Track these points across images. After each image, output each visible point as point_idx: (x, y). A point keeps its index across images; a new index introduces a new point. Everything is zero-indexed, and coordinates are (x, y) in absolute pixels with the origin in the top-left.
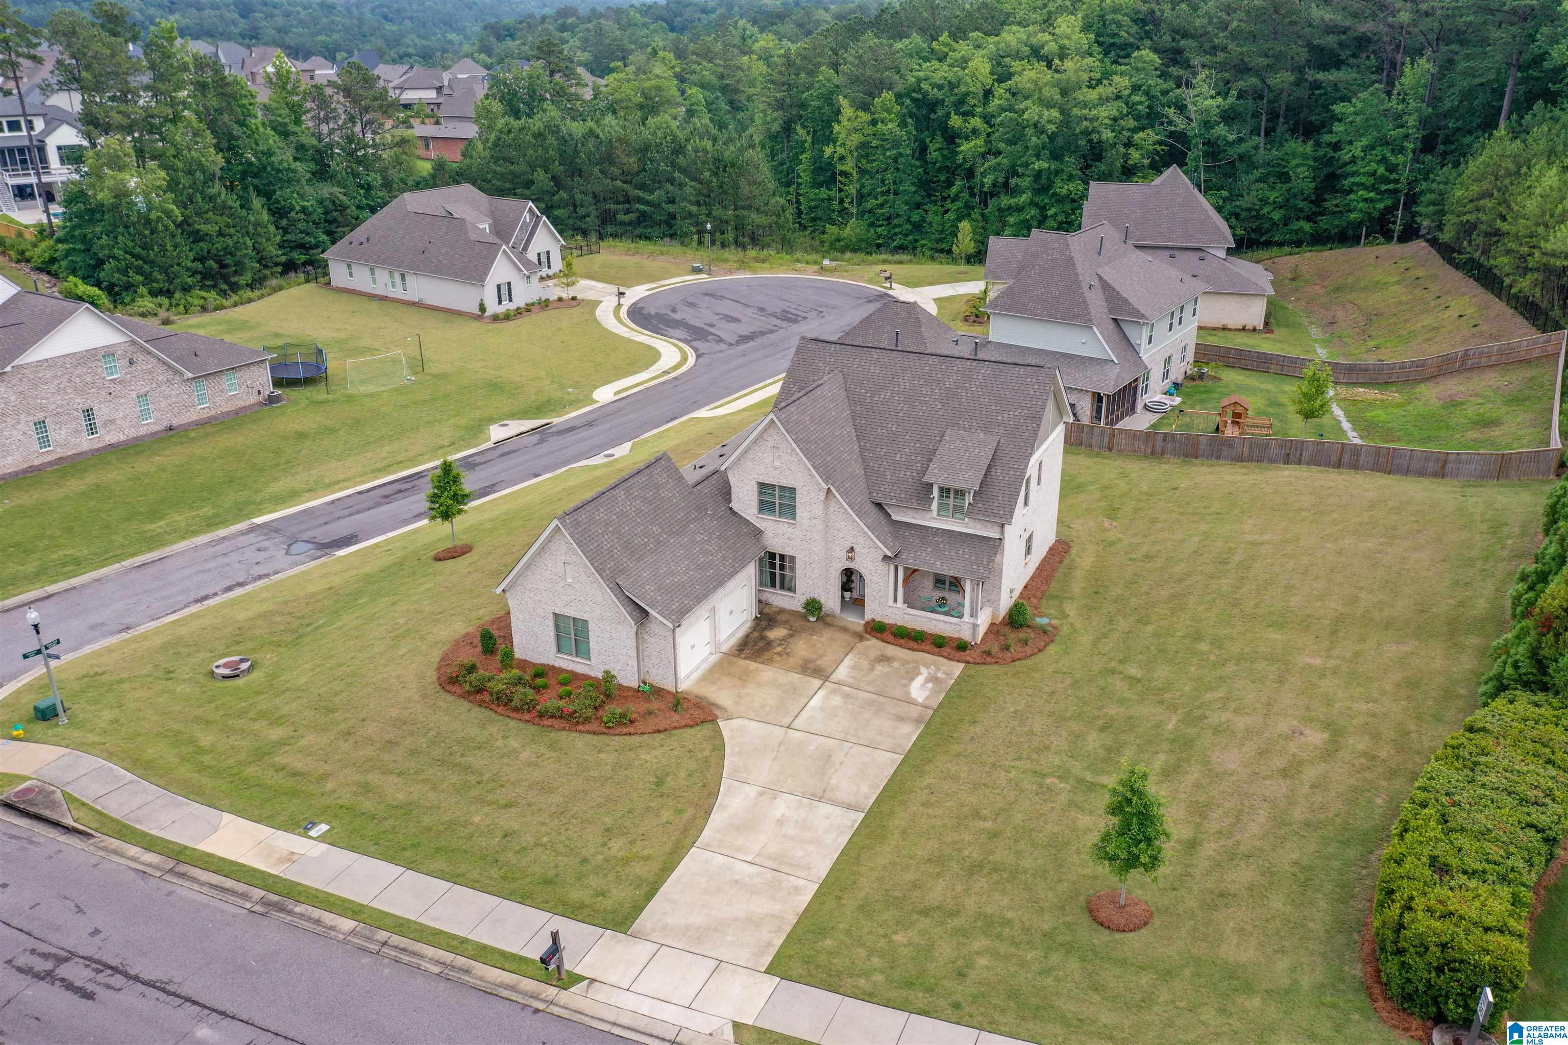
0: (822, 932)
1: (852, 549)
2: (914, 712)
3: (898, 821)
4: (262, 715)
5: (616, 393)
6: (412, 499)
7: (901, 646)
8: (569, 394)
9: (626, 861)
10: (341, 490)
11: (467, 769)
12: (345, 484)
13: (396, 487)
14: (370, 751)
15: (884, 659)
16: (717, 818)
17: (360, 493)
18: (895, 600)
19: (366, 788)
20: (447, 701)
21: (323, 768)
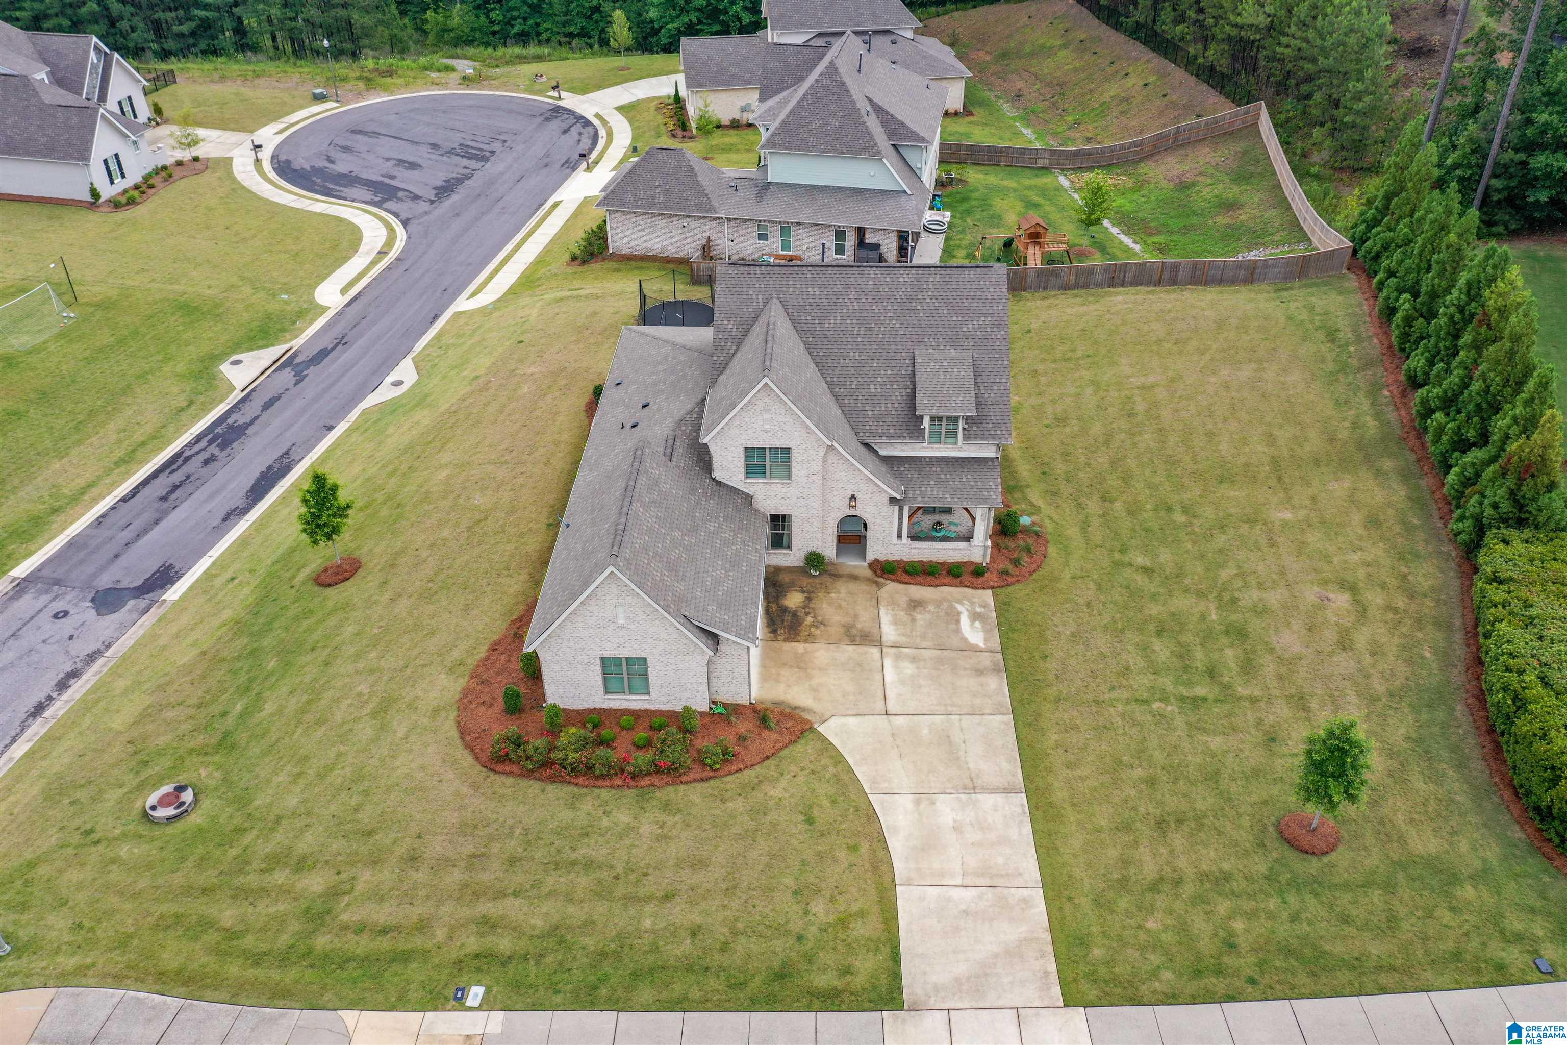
0: (1083, 941)
1: (853, 497)
2: (986, 660)
3: (1060, 794)
4: (274, 861)
5: (344, 291)
6: (199, 495)
7: (921, 584)
8: (286, 302)
9: (843, 923)
10: (96, 500)
11: (589, 865)
12: (95, 491)
13: (165, 481)
14: (456, 876)
15: (915, 605)
16: (896, 845)
17: (124, 500)
18: (900, 536)
19: (488, 925)
20: (504, 784)
21: (416, 912)
